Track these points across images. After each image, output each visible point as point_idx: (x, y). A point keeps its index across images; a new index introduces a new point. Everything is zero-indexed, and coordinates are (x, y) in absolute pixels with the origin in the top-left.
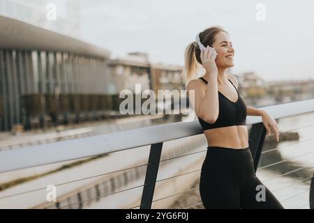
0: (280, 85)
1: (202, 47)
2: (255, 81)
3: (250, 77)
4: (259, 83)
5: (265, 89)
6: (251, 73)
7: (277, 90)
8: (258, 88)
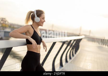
0: (14, 25)
1: (36, 16)
2: (5, 21)
3: (4, 20)
4: (7, 23)
5: (8, 25)
6: (5, 19)
7: (12, 26)
8: (6, 24)
